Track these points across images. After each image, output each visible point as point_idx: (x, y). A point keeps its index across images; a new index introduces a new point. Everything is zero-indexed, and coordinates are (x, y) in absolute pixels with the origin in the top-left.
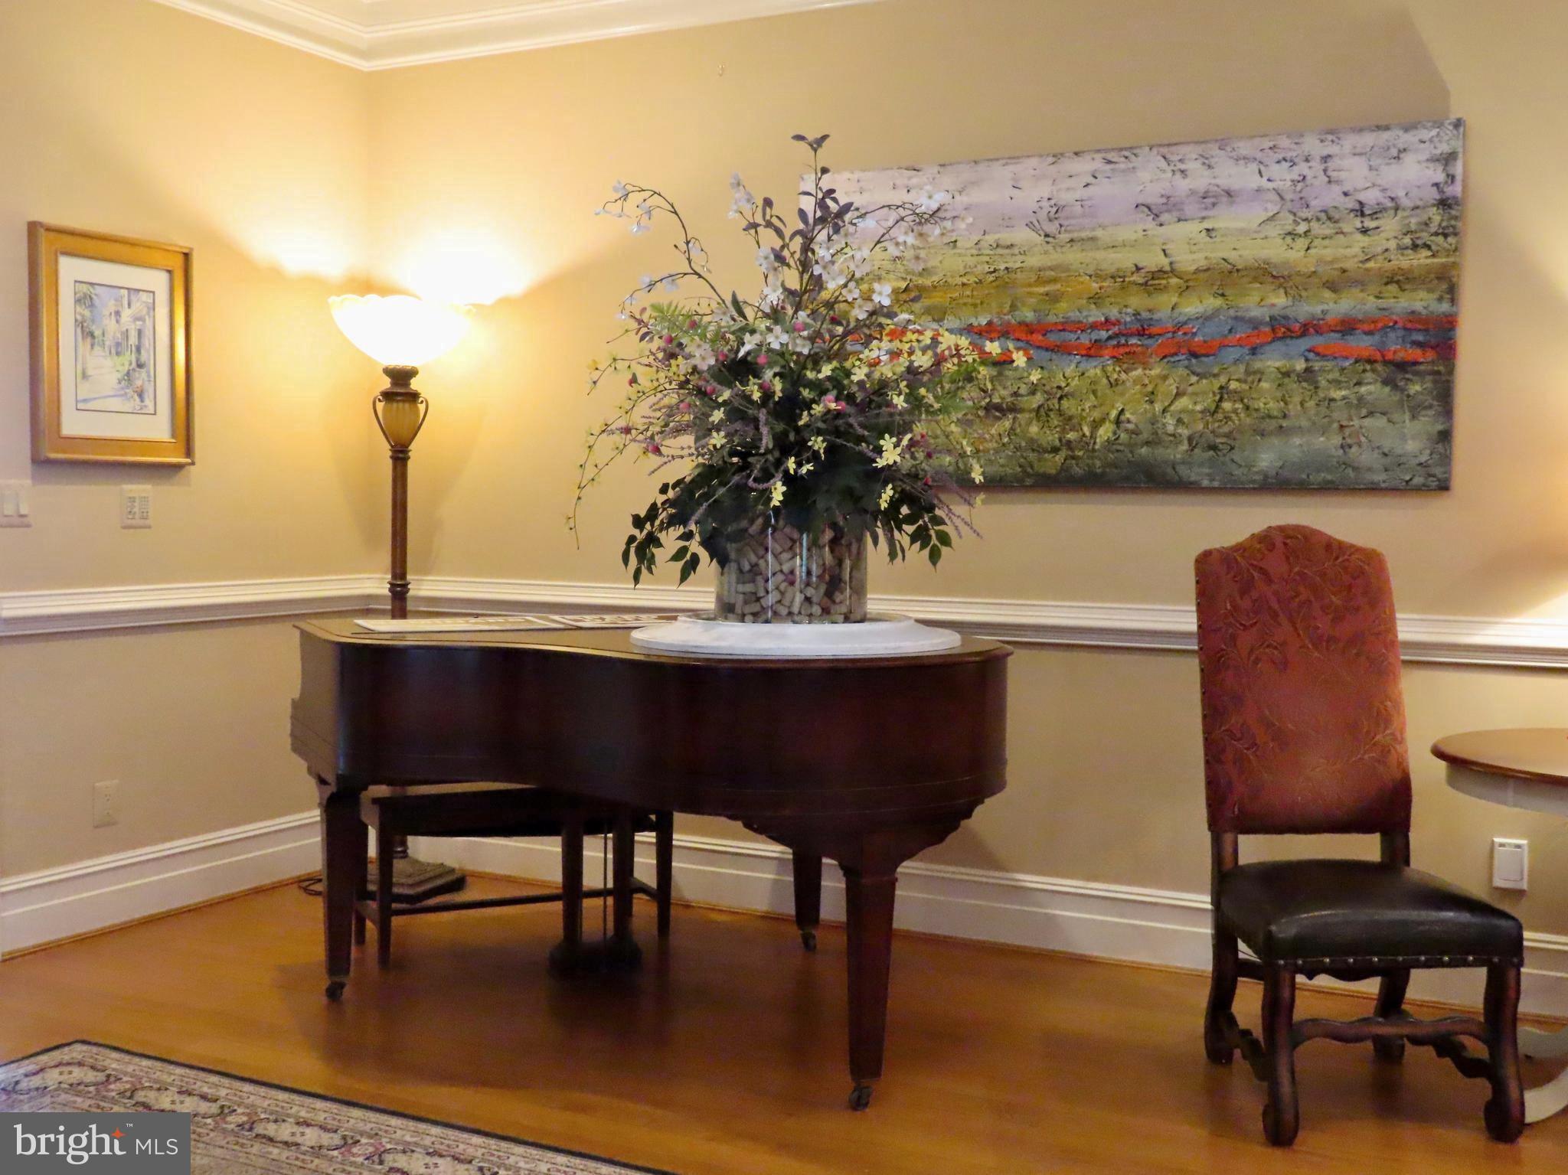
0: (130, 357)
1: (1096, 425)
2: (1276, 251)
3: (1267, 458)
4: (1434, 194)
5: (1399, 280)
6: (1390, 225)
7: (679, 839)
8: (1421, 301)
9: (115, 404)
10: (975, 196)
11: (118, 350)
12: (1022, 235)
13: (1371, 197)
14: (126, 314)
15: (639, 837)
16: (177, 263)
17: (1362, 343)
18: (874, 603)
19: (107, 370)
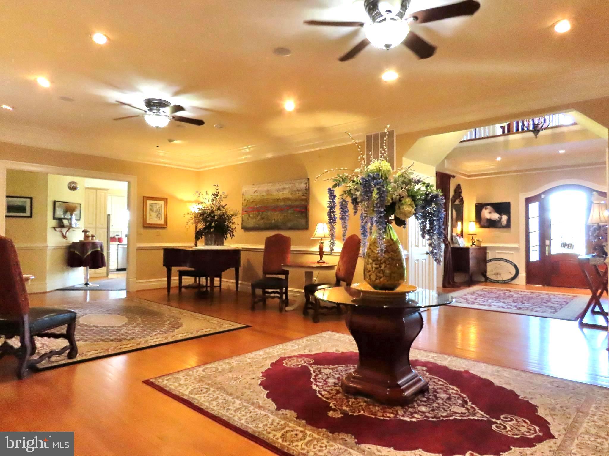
0: (158, 213)
1: (272, 220)
2: (290, 196)
3: (289, 225)
4: (305, 188)
5: (302, 200)
6: (300, 193)
7: (222, 280)
8: (304, 203)
9: (156, 219)
10: (260, 189)
11: (156, 212)
12: (264, 194)
13: (299, 189)
14: (157, 207)
15: (215, 279)
16: (165, 200)
17: (298, 209)
18: (225, 244)
19: (154, 215)
